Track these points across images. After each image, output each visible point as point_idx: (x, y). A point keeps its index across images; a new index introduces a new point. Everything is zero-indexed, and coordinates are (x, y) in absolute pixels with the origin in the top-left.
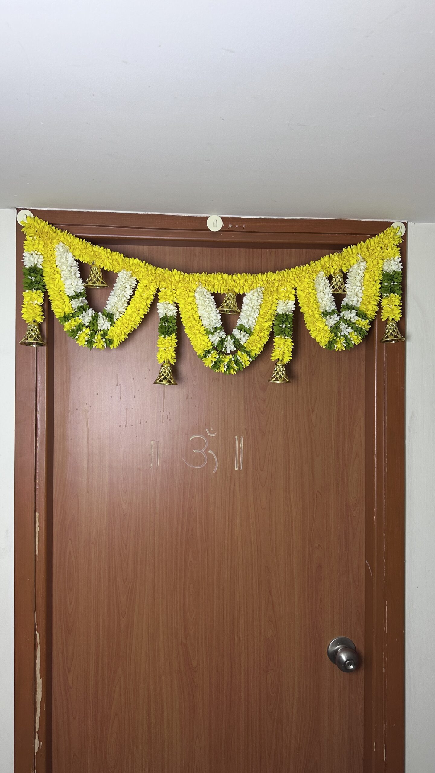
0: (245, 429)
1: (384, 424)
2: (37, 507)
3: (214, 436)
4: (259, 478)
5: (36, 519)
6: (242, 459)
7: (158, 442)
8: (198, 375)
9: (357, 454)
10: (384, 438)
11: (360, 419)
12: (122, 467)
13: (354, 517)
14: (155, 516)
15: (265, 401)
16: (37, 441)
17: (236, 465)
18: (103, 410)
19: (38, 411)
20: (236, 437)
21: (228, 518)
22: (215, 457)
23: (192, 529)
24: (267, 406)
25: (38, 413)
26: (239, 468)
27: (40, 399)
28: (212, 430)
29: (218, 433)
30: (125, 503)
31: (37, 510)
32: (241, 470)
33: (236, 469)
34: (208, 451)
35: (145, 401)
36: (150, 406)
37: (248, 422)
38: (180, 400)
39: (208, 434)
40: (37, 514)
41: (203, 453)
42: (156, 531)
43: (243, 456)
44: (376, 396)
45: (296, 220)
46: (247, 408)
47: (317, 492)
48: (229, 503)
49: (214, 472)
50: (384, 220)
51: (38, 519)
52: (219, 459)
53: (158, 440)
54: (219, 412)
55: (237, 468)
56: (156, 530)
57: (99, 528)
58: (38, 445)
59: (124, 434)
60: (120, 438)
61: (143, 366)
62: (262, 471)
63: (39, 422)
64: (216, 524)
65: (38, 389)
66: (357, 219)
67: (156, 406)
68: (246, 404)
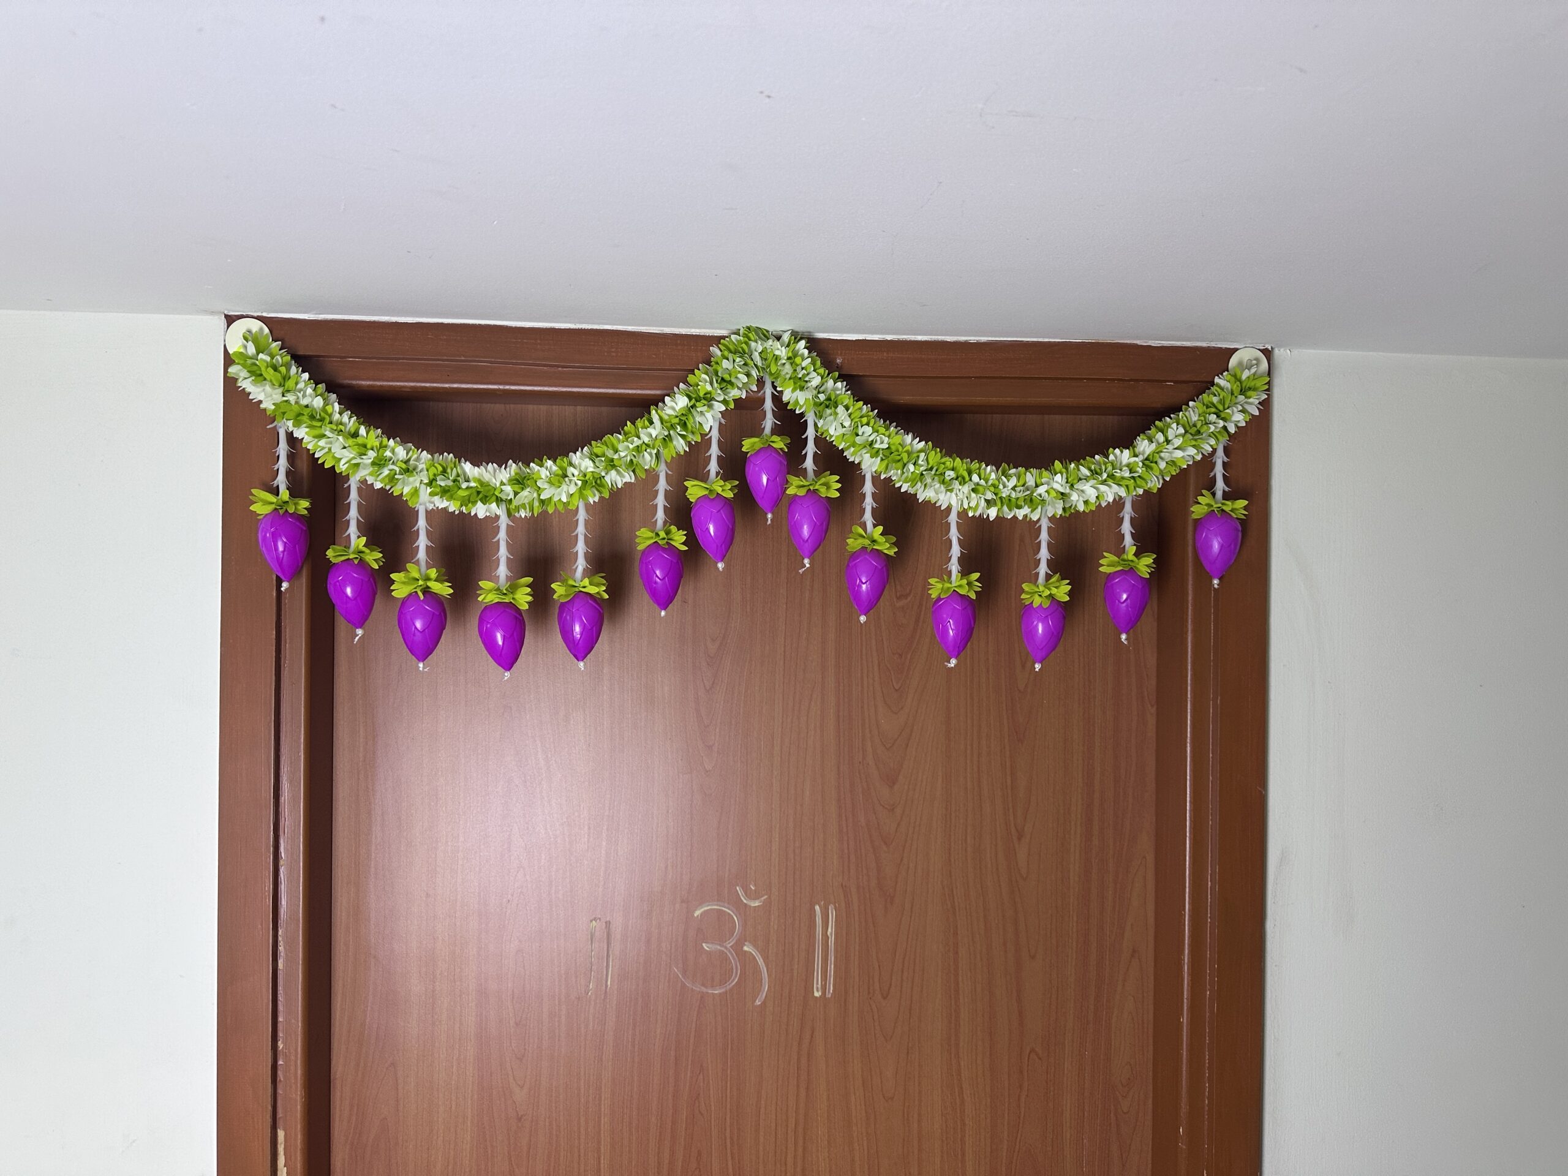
0: (842, 885)
1: (1209, 883)
2: (280, 1114)
3: (757, 904)
4: (876, 1017)
5: (279, 1146)
6: (831, 968)
7: (608, 923)
8: (717, 745)
9: (1134, 951)
10: (1209, 920)
11: (1145, 857)
12: (513, 991)
13: (1125, 1113)
14: (600, 1121)
15: (893, 809)
16: (280, 939)
17: (817, 984)
18: (461, 839)
19: (282, 858)
20: (817, 908)
21: (793, 1126)
22: (760, 961)
23: (699, 1153)
24: (899, 825)
25: (281, 862)
26: (824, 993)
27: (286, 822)
28: (753, 888)
29: (770, 897)
30: (522, 1087)
31: (280, 1123)
32: (828, 995)
33: (817, 994)
34: (742, 947)
35: (576, 814)
36: (589, 828)
37: (849, 867)
38: (670, 811)
39: (742, 901)
40: (281, 1134)
41: (730, 952)
42: (604, 1159)
43: (836, 957)
44: (1188, 808)
45: (978, 345)
46: (845, 830)
47: (1031, 1052)
48: (798, 1086)
49: (758, 1003)
50: (1213, 344)
51: (283, 1146)
52: (770, 966)
53: (608, 919)
54: (771, 842)
55: (818, 991)
56: (602, 1158)
57: (452, 1153)
58: (281, 948)
59: (518, 905)
60: (508, 914)
61: (572, 722)
62: (885, 998)
63: (283, 888)
64: (762, 1139)
65: (282, 800)
66: (1139, 342)
67: (605, 828)
68: (844, 818)
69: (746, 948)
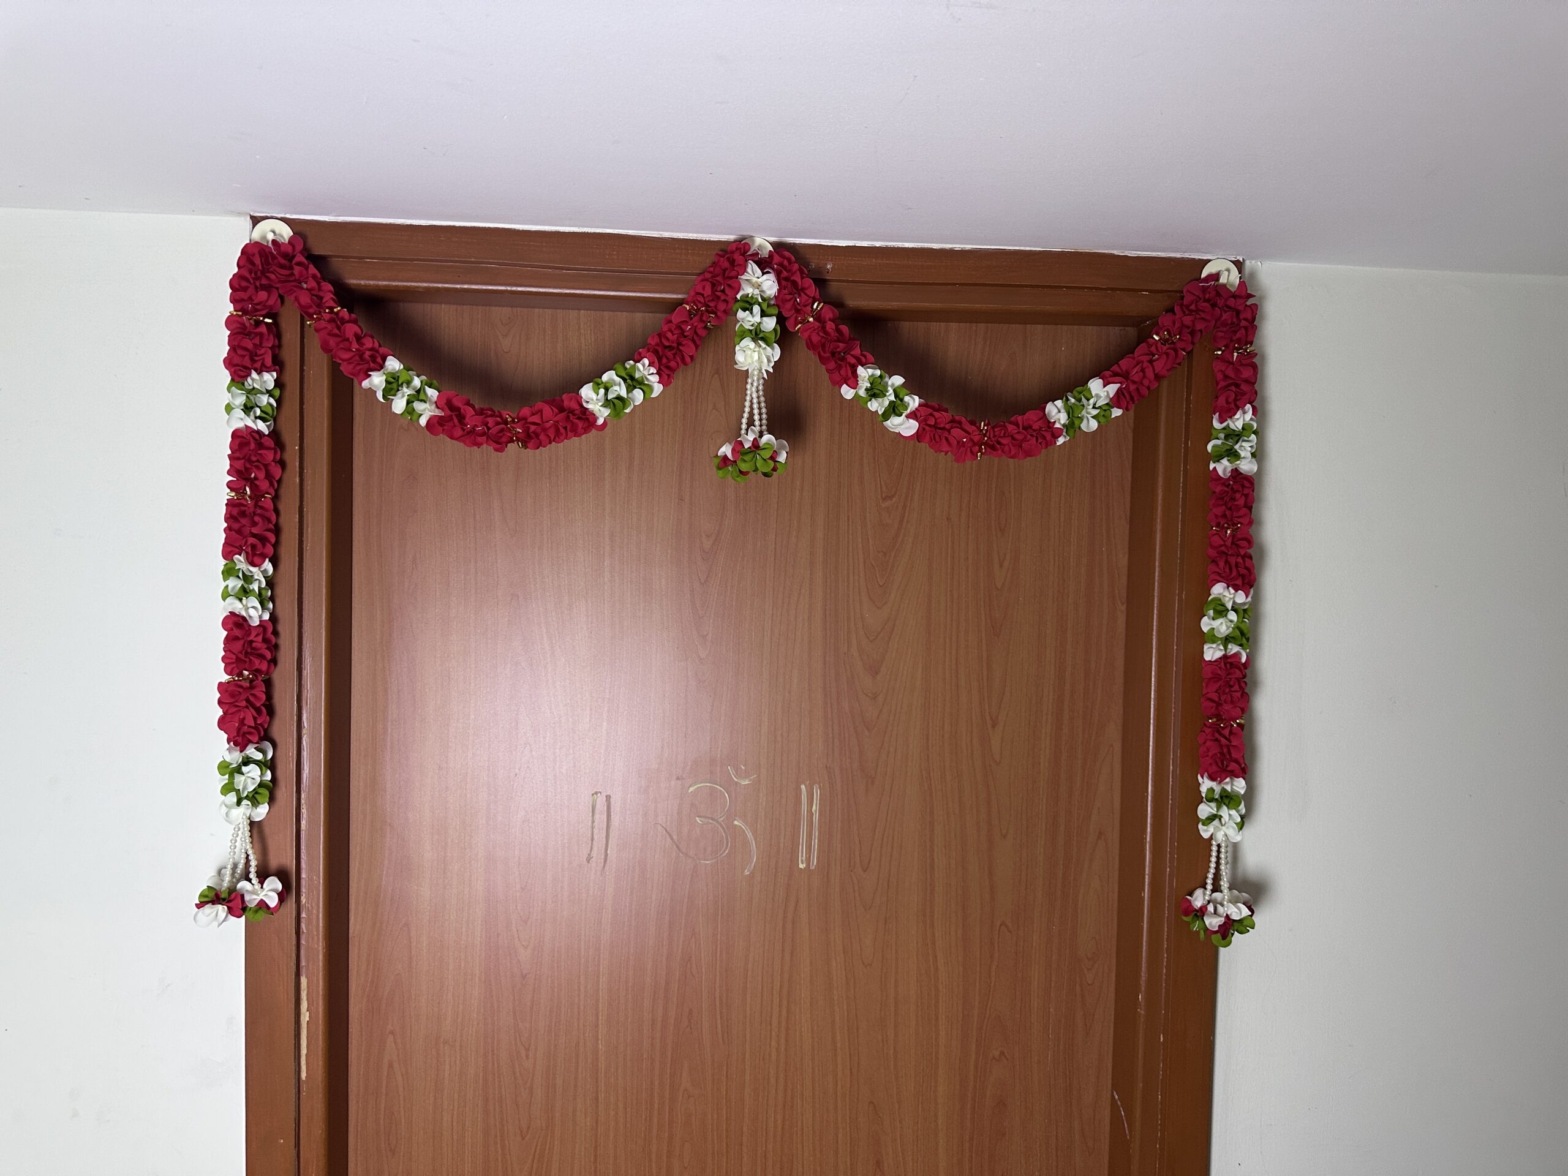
0: (826, 767)
1: (1171, 767)
2: (303, 963)
3: (747, 782)
4: (856, 888)
5: (302, 992)
6: (815, 843)
7: (608, 797)
8: (710, 635)
9: (1100, 833)
10: (1170, 802)
11: (1112, 746)
12: (519, 858)
13: (1089, 985)
14: (598, 981)
15: (875, 698)
16: (303, 802)
17: (802, 856)
18: (472, 717)
19: (304, 727)
20: (803, 787)
21: (778, 987)
22: (749, 835)
23: (691, 1012)
24: (881, 711)
25: (304, 731)
26: (808, 865)
27: (308, 693)
28: (743, 768)
29: (759, 776)
30: (526, 948)
31: (303, 971)
32: (812, 867)
33: (802, 866)
34: (733, 822)
35: (579, 696)
36: (591, 710)
37: (833, 750)
38: (666, 695)
39: (734, 780)
40: (304, 981)
41: (721, 825)
42: (602, 1016)
43: (820, 833)
44: (1152, 696)
45: (963, 253)
46: (829, 716)
47: (1001, 925)
48: (783, 951)
49: (747, 873)
50: (1186, 255)
51: (306, 992)
52: (758, 840)
53: (608, 794)
54: (760, 725)
55: (802, 863)
56: (600, 1014)
57: (461, 1007)
58: (304, 811)
59: (524, 778)
60: (515, 786)
61: (575, 611)
62: (865, 871)
63: (305, 754)
64: (748, 1000)
65: (304, 673)
66: (1116, 252)
67: (606, 709)
68: (829, 705)
69: (736, 823)
